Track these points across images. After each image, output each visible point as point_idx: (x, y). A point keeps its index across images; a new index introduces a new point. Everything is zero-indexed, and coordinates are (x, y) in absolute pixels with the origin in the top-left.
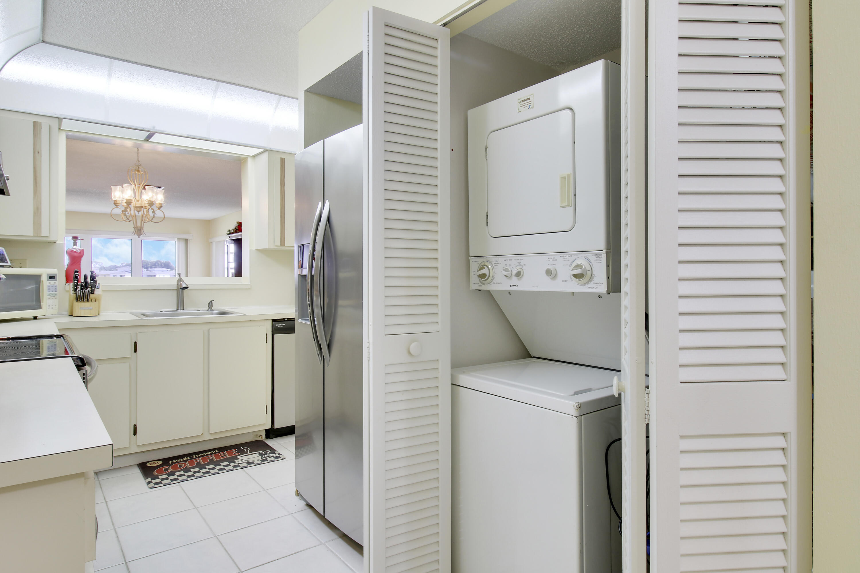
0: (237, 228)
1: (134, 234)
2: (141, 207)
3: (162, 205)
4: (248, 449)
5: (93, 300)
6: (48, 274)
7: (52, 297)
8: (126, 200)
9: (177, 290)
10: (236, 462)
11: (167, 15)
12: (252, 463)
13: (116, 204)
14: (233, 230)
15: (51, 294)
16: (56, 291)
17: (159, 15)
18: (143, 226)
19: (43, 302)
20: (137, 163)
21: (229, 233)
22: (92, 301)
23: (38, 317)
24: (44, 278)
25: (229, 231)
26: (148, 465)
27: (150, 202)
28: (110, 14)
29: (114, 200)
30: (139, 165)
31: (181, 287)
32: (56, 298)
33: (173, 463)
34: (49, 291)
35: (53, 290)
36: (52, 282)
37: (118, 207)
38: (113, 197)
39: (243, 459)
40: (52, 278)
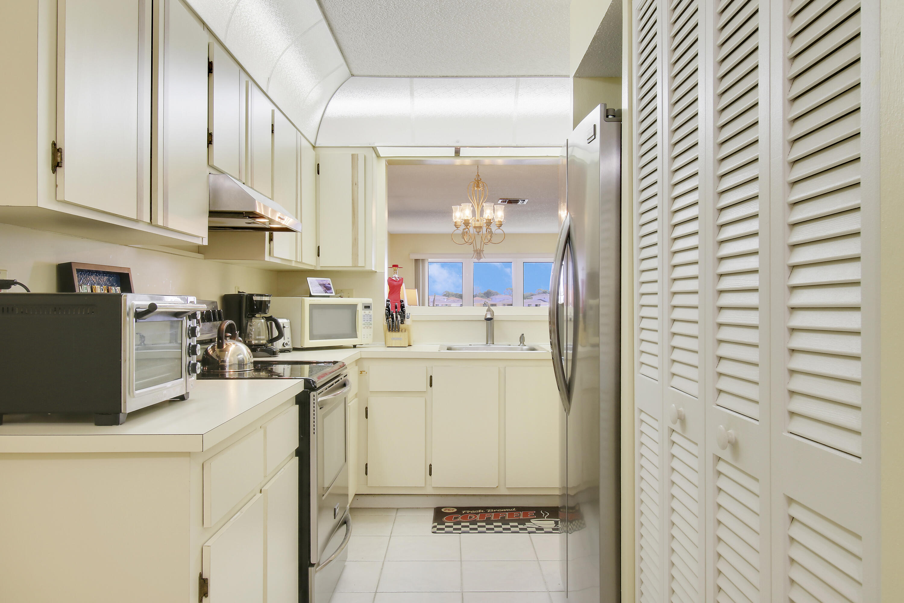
2: (481, 227)
3: (502, 224)
4: (547, 514)
6: (363, 304)
7: (367, 327)
8: (465, 220)
9: (486, 321)
10: (526, 525)
11: (435, 26)
12: (542, 529)
13: (456, 225)
15: (366, 324)
16: (370, 321)
17: (429, 28)
18: (483, 249)
19: (358, 332)
20: (477, 178)
23: (357, 346)
24: (360, 308)
26: (443, 510)
27: (487, 220)
28: (389, 38)
29: (455, 221)
30: (479, 179)
32: (370, 328)
33: (465, 513)
34: (364, 321)
35: (367, 319)
36: (367, 311)
37: (459, 229)
38: (453, 218)
39: (536, 523)
40: (367, 307)
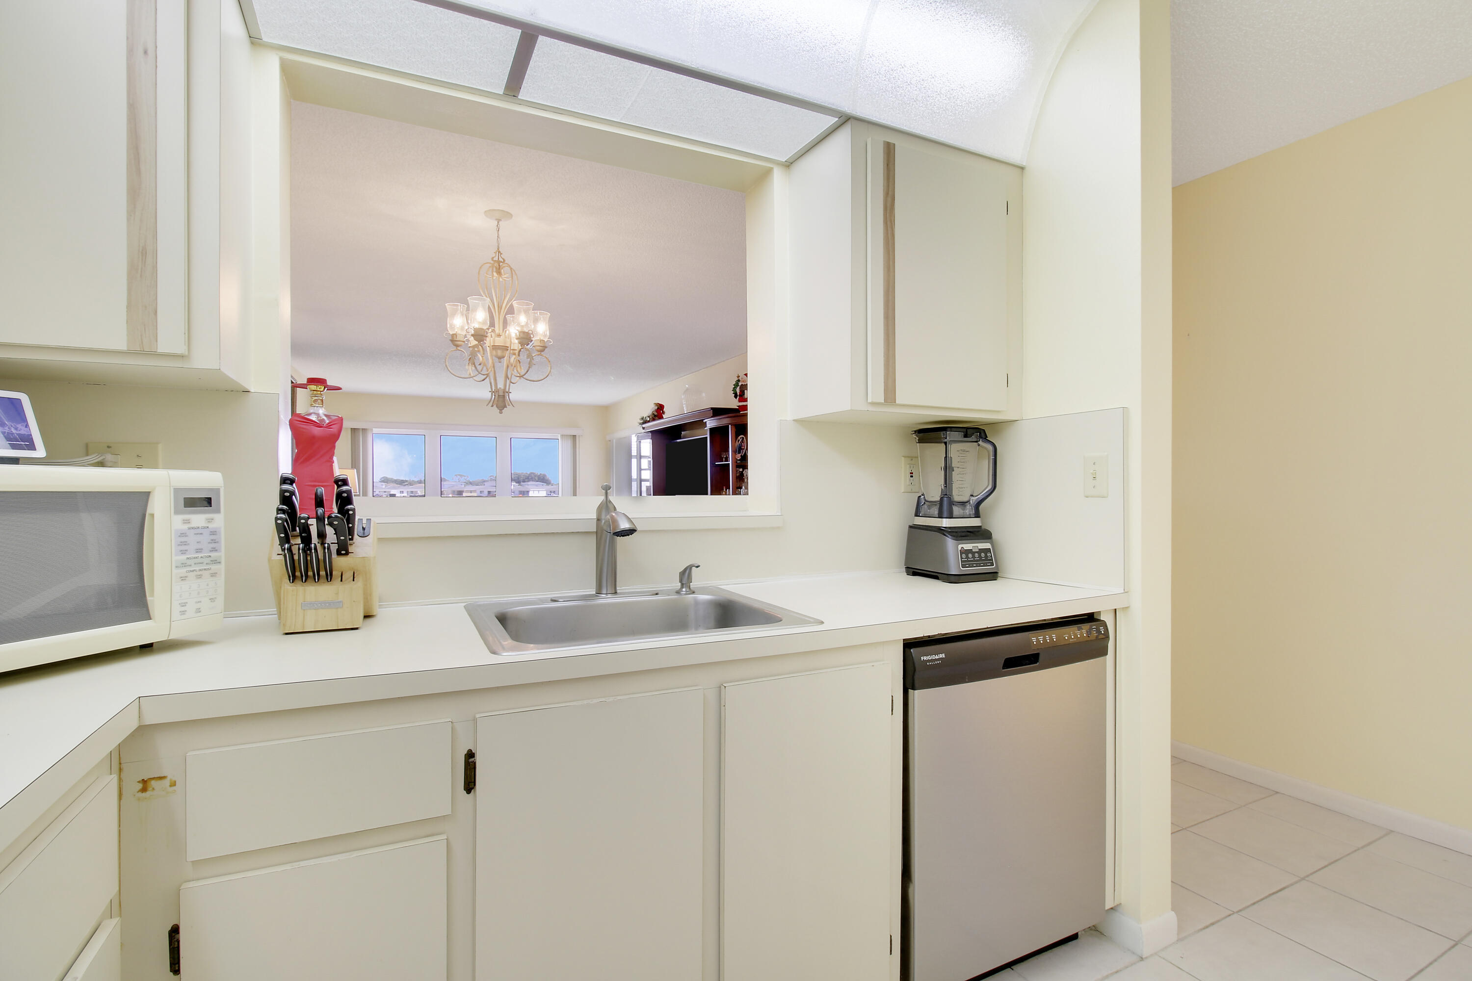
0: (656, 414)
1: (492, 406)
2: (505, 348)
3: (547, 345)
5: (348, 575)
6: (177, 491)
7: (198, 573)
8: (475, 330)
9: (599, 534)
13: (455, 342)
14: (649, 417)
15: (192, 562)
16: (214, 550)
18: (509, 389)
19: (152, 595)
20: (497, 257)
21: (642, 421)
22: (341, 581)
23: (154, 645)
24: (162, 506)
25: (642, 419)
27: (522, 336)
29: (451, 333)
30: (501, 259)
31: (614, 529)
32: (213, 575)
34: (183, 552)
35: (199, 546)
36: (199, 518)
37: (459, 348)
38: (448, 329)
40: (199, 502)
